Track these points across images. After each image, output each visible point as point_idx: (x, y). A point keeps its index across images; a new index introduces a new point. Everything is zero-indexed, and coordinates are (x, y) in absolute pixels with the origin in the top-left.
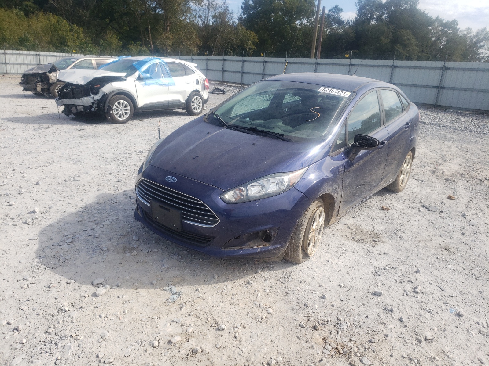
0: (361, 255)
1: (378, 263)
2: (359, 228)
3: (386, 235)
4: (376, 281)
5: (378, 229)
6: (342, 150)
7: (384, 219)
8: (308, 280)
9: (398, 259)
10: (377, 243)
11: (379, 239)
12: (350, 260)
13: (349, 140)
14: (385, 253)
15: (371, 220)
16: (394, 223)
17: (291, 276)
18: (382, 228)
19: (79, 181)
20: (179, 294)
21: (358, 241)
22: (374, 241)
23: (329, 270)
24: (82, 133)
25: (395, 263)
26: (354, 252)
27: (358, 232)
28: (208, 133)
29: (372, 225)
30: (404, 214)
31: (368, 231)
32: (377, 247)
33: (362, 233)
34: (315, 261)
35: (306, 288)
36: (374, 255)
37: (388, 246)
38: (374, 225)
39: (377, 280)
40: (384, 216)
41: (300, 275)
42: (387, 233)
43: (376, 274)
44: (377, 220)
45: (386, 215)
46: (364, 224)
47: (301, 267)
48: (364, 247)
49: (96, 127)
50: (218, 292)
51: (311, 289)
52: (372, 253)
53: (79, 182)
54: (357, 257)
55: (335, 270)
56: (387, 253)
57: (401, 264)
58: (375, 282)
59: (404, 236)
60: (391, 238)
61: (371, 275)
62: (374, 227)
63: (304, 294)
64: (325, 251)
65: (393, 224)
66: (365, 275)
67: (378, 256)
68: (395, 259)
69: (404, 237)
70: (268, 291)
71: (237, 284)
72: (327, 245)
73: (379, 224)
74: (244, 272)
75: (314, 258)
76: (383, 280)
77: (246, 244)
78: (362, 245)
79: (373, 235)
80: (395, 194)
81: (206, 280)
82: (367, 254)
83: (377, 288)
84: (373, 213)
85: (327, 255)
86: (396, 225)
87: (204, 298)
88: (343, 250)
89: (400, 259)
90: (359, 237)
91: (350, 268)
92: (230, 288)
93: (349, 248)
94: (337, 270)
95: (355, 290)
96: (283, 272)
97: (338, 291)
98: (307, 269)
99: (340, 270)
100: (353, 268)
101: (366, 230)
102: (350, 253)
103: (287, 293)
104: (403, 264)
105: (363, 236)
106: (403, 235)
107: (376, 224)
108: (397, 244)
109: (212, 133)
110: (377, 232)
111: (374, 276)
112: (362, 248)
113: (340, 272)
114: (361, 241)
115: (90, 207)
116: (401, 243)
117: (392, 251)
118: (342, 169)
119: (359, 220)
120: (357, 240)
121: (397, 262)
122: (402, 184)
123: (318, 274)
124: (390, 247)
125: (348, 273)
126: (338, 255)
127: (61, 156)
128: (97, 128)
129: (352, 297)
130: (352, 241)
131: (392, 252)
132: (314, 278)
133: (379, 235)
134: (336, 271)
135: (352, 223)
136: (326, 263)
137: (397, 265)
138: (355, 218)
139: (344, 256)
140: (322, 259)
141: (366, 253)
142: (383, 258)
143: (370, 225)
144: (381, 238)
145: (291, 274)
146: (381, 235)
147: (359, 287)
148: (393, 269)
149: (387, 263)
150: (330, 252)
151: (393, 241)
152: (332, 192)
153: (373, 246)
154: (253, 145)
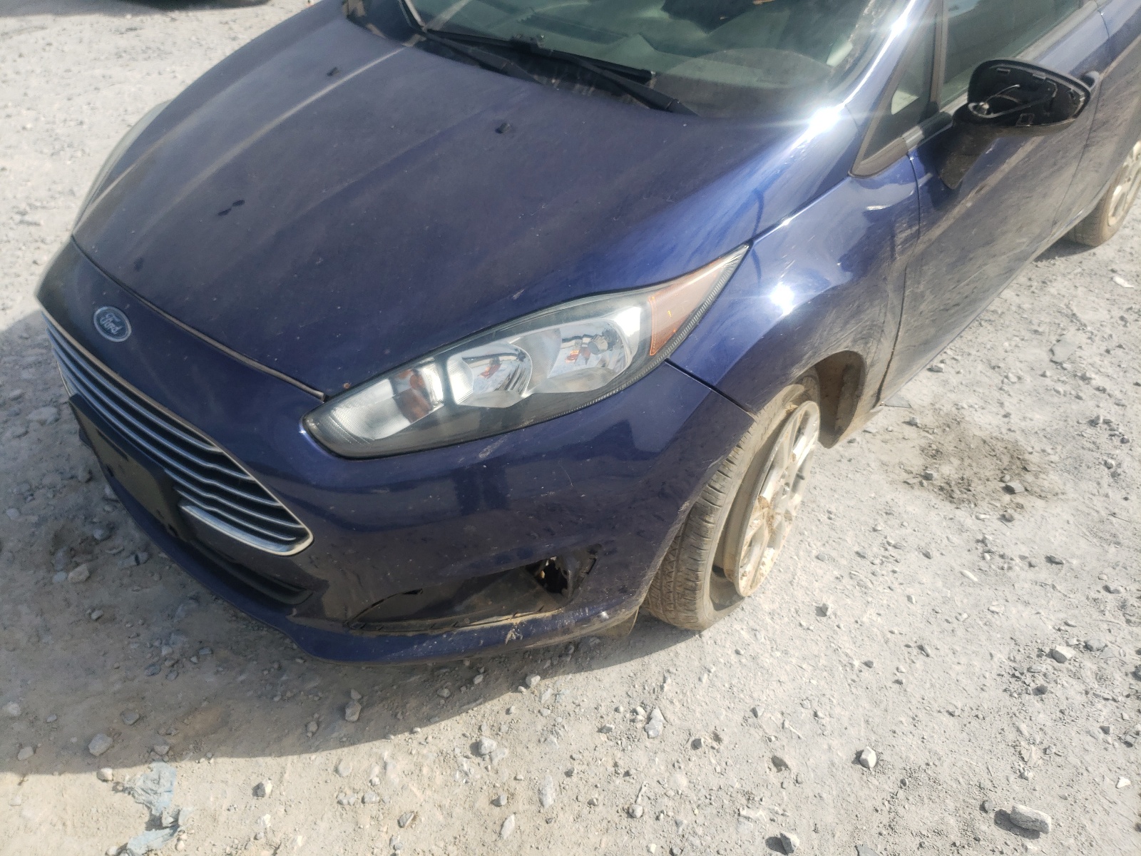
0: (958, 568)
1: (1027, 613)
2: (953, 423)
3: (1055, 458)
4: (1018, 730)
5: (1023, 424)
6: (914, 136)
7: (1044, 375)
8: (729, 724)
9: (1107, 589)
10: (1019, 499)
11: (1029, 477)
12: (909, 599)
13: (948, 80)
14: (1050, 560)
15: (996, 379)
16: (1087, 391)
17: (665, 703)
18: (1040, 418)
19: (36, 224)
20: (175, 826)
21: (947, 492)
22: (1009, 490)
23: (823, 661)
24: (124, 42)
25: (1096, 615)
26: (927, 556)
27: (948, 442)
28: (331, 74)
29: (1002, 404)
30: (1120, 346)
31: (988, 439)
32: (1021, 527)
33: (965, 451)
34: (767, 607)
35: (715, 782)
36: (1010, 568)
37: (1066, 517)
38: (1009, 407)
39: (1023, 727)
40: (1045, 356)
41: (700, 693)
42: (1059, 448)
43: (1016, 685)
44: (1019, 378)
45: (1052, 351)
46: (973, 400)
47: (709, 648)
48: (969, 522)
49: (173, 20)
50: (340, 803)
51: (737, 785)
52: (1002, 556)
53: (32, 229)
54: (940, 584)
55: (845, 660)
56: (1058, 558)
57: (1121, 621)
58: (1011, 736)
59: (1127, 463)
60: (1075, 468)
61: (994, 696)
62: (1006, 416)
63: (700, 820)
64: (815, 553)
65: (1079, 397)
66: (971, 689)
67: (1023, 574)
68: (1093, 595)
69: (1125, 465)
70: (549, 800)
71: (430, 752)
72: (824, 518)
73: (1028, 400)
74: (471, 681)
75: (769, 593)
76: (1049, 723)
77: (458, 608)
78: (962, 515)
79: (1006, 460)
80: (1086, 254)
81: (313, 727)
82: (982, 564)
83: (1022, 776)
84: (1006, 344)
85: (820, 572)
86: (1091, 404)
87: (277, 840)
88: (886, 545)
89: (1118, 592)
90: (947, 470)
91: (908, 646)
92: (397, 781)
93: (909, 531)
94: (857, 663)
95: (924, 791)
96: (632, 679)
97: (852, 799)
98: (734, 658)
99: (868, 664)
100: (921, 648)
101: (978, 433)
102: (914, 558)
103: (631, 815)
104: (1128, 622)
105: (967, 461)
106: (1121, 453)
107: (1015, 400)
108: (1098, 503)
109: (347, 73)
110: (1022, 441)
111: (1006, 695)
112: (962, 529)
113: (867, 673)
114: (957, 494)
115: (21, 337)
116: (1116, 496)
117: (1083, 543)
118: (908, 232)
119: (954, 380)
120: (941, 489)
121: (1103, 612)
122: (1114, 215)
123: (775, 685)
124: (1072, 520)
125: (899, 682)
126: (863, 572)
127: (29, 126)
128: (177, 23)
129: (909, 838)
130: (924, 494)
131: (1080, 550)
132: (754, 712)
133: (1027, 456)
134: (852, 665)
135: (927, 400)
136: (809, 619)
137: (1105, 626)
138: (939, 370)
139: (889, 579)
140: (800, 594)
141: (974, 557)
142: (1043, 585)
143: (994, 408)
144: (1036, 477)
145: (662, 688)
146: (1034, 459)
147: (944, 773)
148: (1087, 654)
149: (1062, 615)
150: (834, 554)
151: (1084, 485)
152: (855, 341)
153: (1006, 519)
154: (499, 131)
